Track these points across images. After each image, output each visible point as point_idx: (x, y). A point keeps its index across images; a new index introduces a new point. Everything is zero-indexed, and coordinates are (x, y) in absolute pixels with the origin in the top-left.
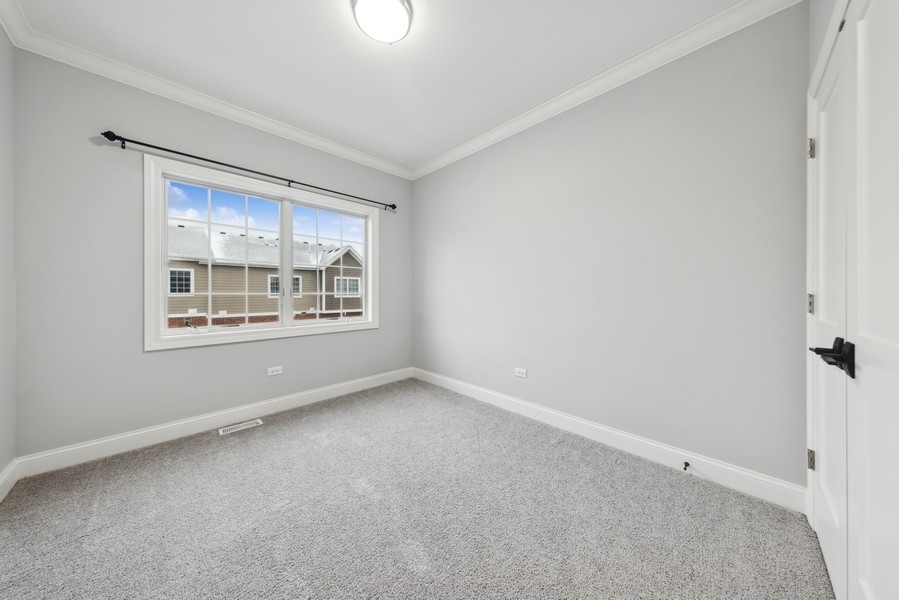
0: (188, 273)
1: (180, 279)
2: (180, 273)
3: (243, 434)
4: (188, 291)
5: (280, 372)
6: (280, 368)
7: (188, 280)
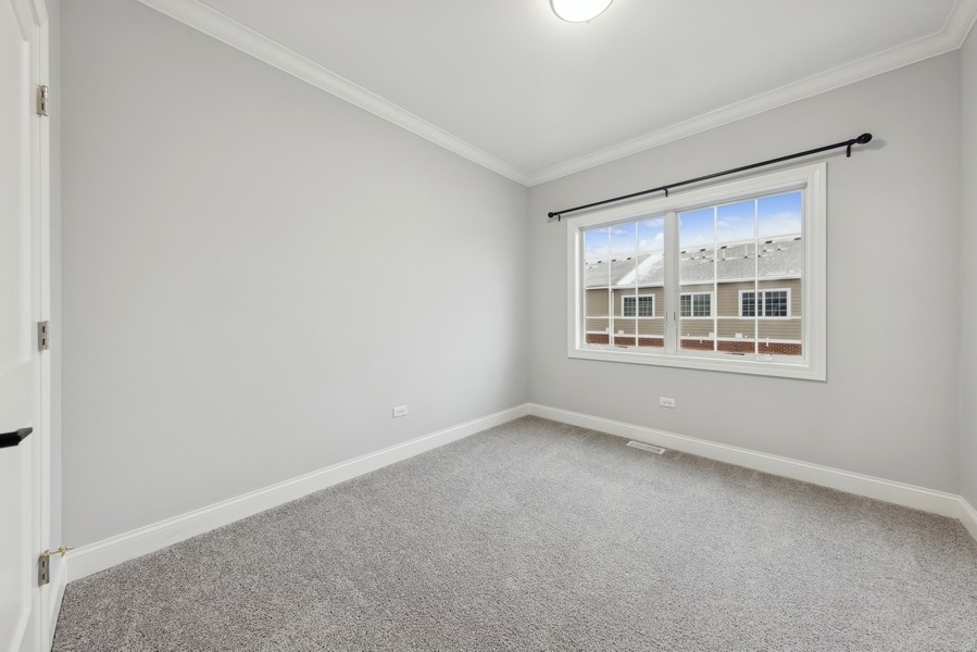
0: (784, 294)
1: (776, 301)
2: (776, 294)
3: (641, 454)
4: (784, 314)
5: (673, 405)
6: (672, 400)
7: (784, 301)
